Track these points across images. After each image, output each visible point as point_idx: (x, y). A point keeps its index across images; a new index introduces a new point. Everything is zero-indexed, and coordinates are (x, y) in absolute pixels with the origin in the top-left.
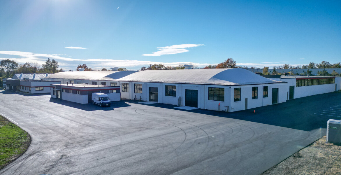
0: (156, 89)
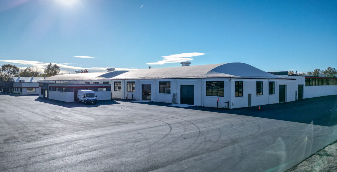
0: (149, 86)
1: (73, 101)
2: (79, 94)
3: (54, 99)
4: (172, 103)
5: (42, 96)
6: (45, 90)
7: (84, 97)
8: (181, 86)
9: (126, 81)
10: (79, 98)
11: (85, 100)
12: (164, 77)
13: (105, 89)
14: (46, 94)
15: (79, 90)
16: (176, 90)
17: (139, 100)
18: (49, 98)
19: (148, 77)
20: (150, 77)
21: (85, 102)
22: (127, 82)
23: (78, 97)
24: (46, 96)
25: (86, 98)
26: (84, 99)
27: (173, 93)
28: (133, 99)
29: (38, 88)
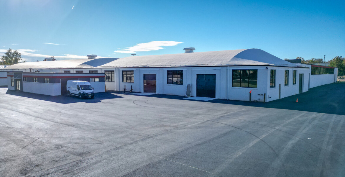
1: (60, 94)
2: (68, 85)
3: (31, 92)
4: (186, 96)
5: (13, 89)
6: (16, 81)
7: (79, 89)
8: (197, 75)
9: (121, 70)
10: (69, 91)
11: (79, 93)
12: (173, 65)
13: (97, 80)
14: (19, 87)
15: (68, 81)
16: (190, 80)
17: (140, 92)
18: (24, 90)
19: (150, 65)
20: (155, 65)
21: (80, 96)
22: (123, 71)
23: (67, 90)
24: (19, 88)
25: (82, 91)
26: (77, 93)
27: (187, 84)
28: (133, 91)
29: (6, 78)
